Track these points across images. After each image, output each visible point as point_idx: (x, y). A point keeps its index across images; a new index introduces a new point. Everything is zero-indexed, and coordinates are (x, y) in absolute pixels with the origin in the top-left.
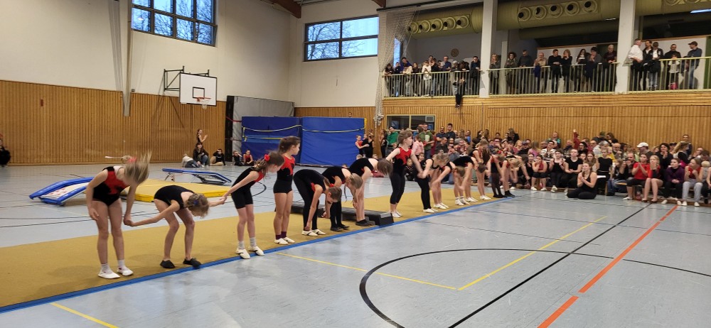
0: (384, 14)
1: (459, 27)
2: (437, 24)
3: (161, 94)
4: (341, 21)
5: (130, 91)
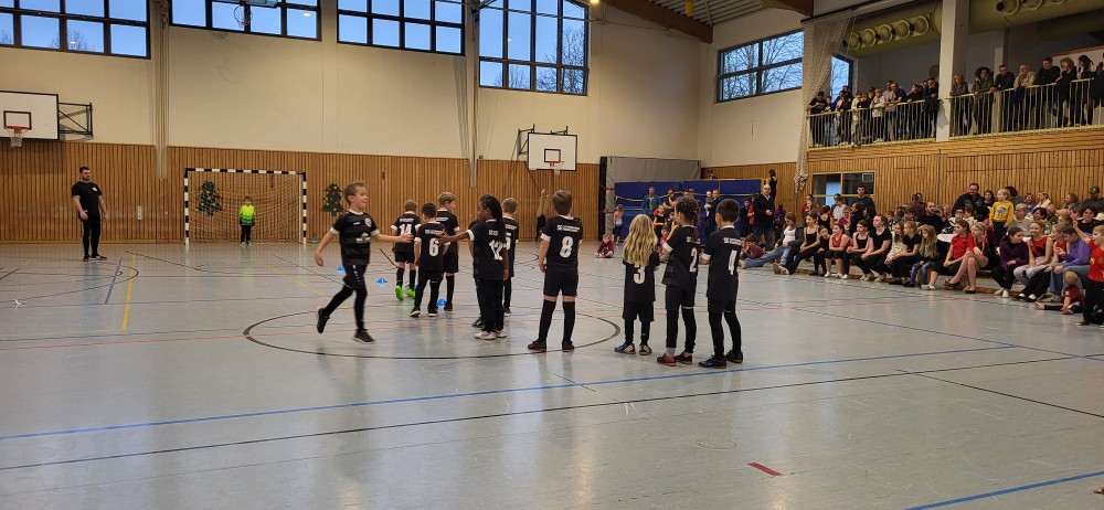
0: (810, 27)
1: (915, 34)
2: (883, 32)
3: (515, 159)
4: (761, 42)
5: (477, 157)
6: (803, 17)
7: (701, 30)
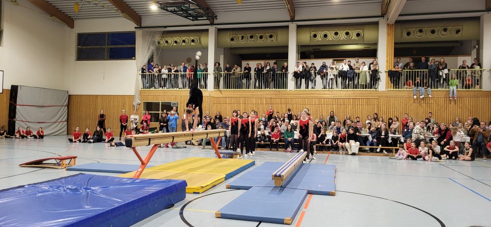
0: (140, 31)
1: (192, 44)
2: (178, 41)
4: (107, 33)
6: (137, 26)
7: (69, 21)
